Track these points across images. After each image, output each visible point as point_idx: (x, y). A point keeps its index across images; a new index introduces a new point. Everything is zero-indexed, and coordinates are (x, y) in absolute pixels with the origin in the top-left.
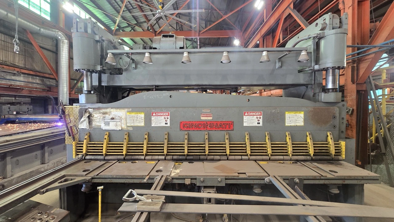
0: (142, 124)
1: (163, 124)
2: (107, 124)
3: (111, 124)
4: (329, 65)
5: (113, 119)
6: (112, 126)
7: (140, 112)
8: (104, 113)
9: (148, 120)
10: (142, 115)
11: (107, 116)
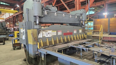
0: (56, 35)
1: (60, 34)
2: (47, 35)
3: (48, 35)
4: (84, 20)
5: (49, 33)
6: (48, 36)
7: (55, 31)
8: (46, 32)
9: (57, 33)
10: (56, 32)
11: (47, 33)
